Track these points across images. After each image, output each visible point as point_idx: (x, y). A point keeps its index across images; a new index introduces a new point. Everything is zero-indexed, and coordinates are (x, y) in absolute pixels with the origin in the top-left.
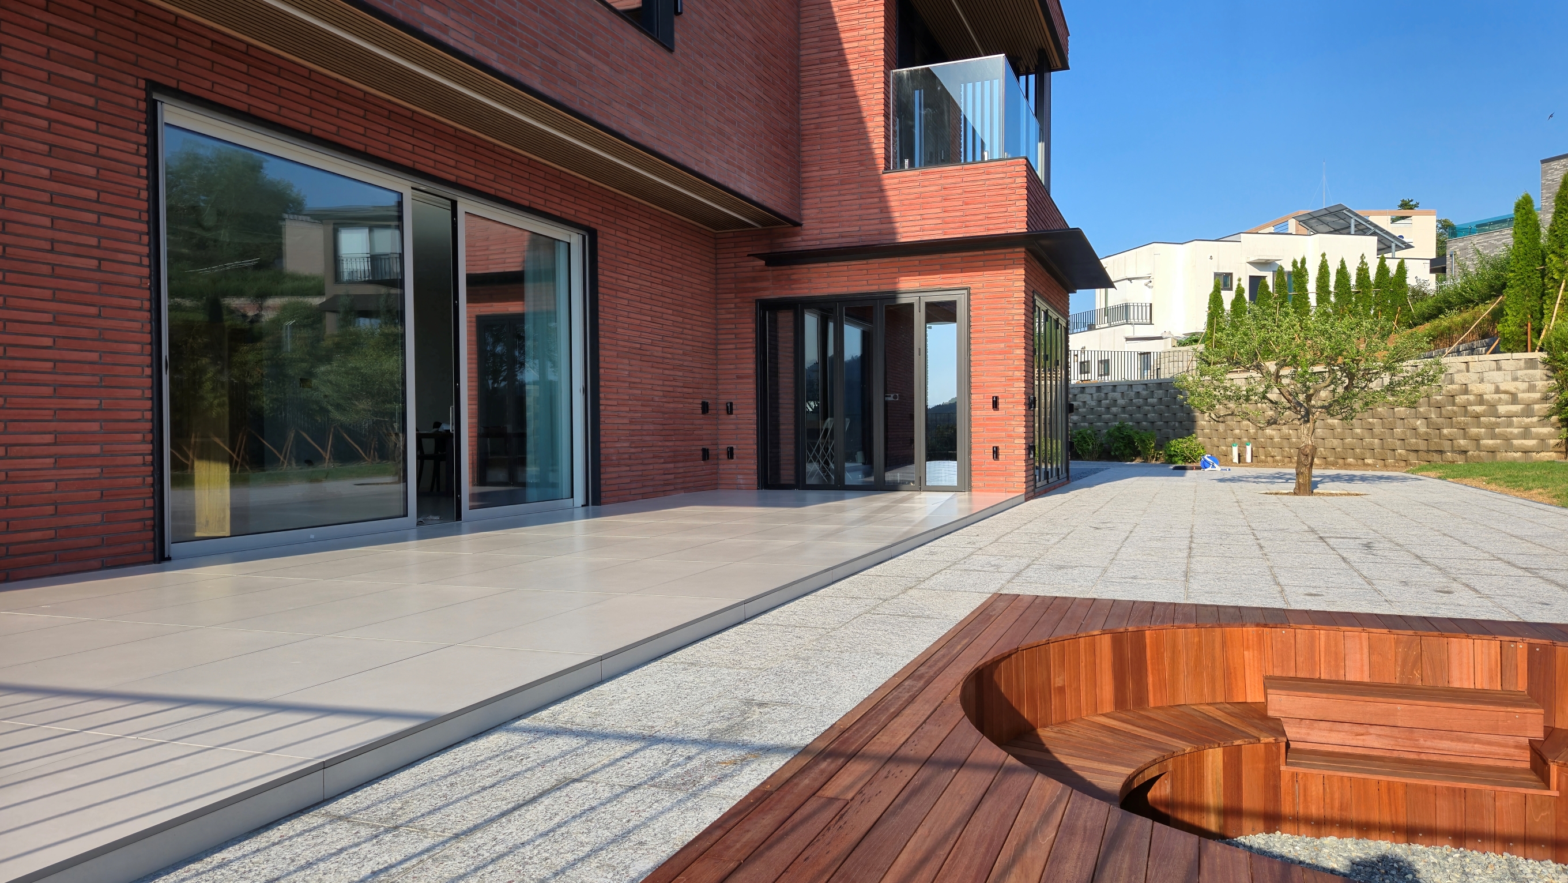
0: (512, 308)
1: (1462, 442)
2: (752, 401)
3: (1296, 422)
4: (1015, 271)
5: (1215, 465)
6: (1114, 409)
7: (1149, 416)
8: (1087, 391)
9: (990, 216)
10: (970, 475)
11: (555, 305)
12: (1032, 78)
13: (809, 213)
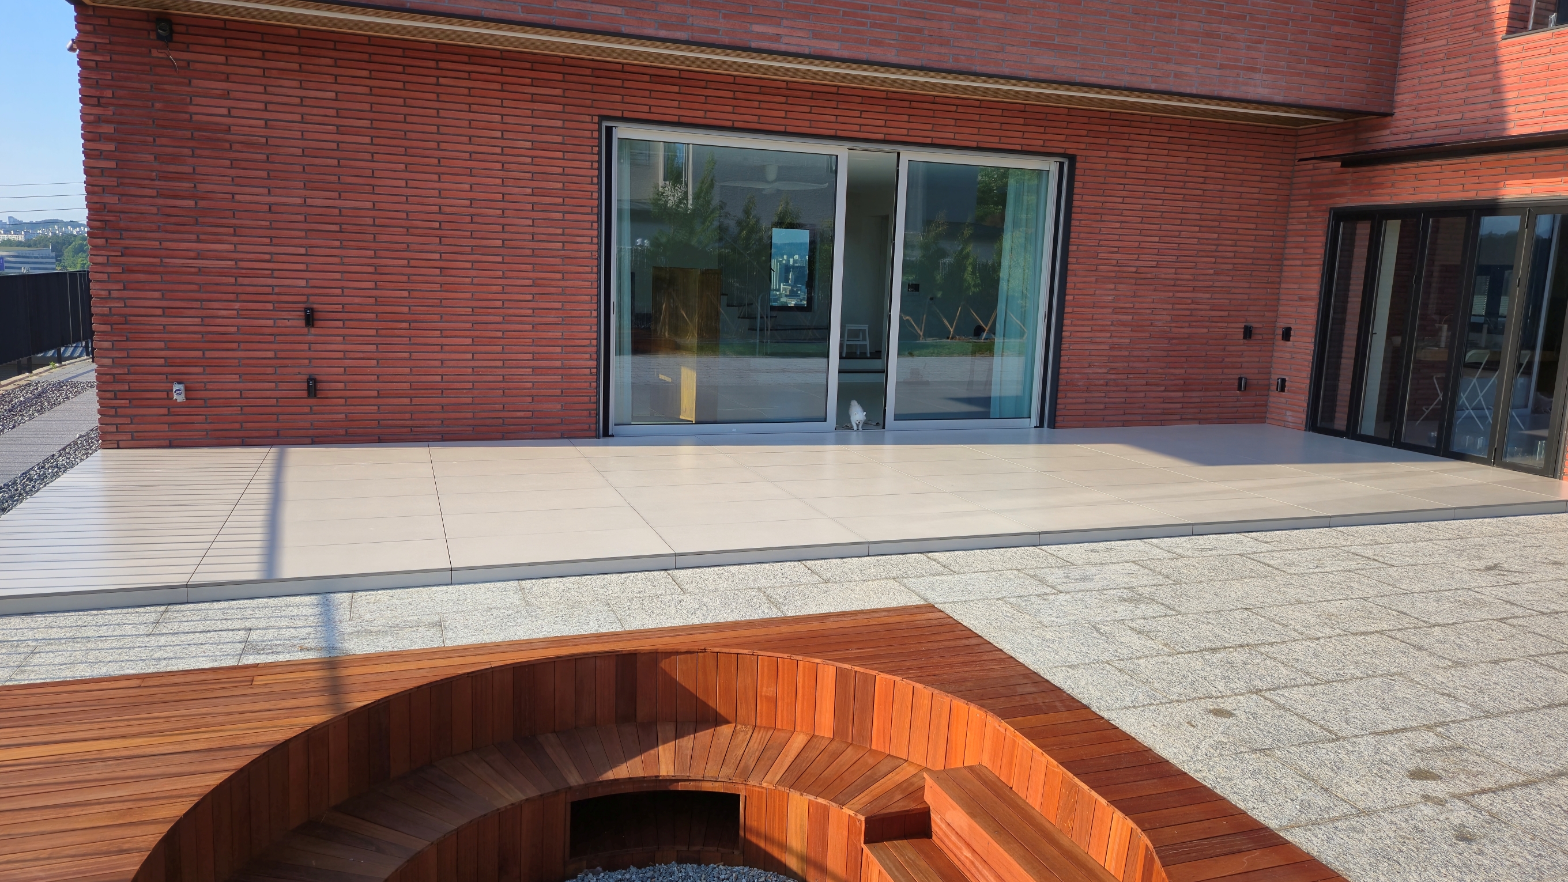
13: (1404, 98)
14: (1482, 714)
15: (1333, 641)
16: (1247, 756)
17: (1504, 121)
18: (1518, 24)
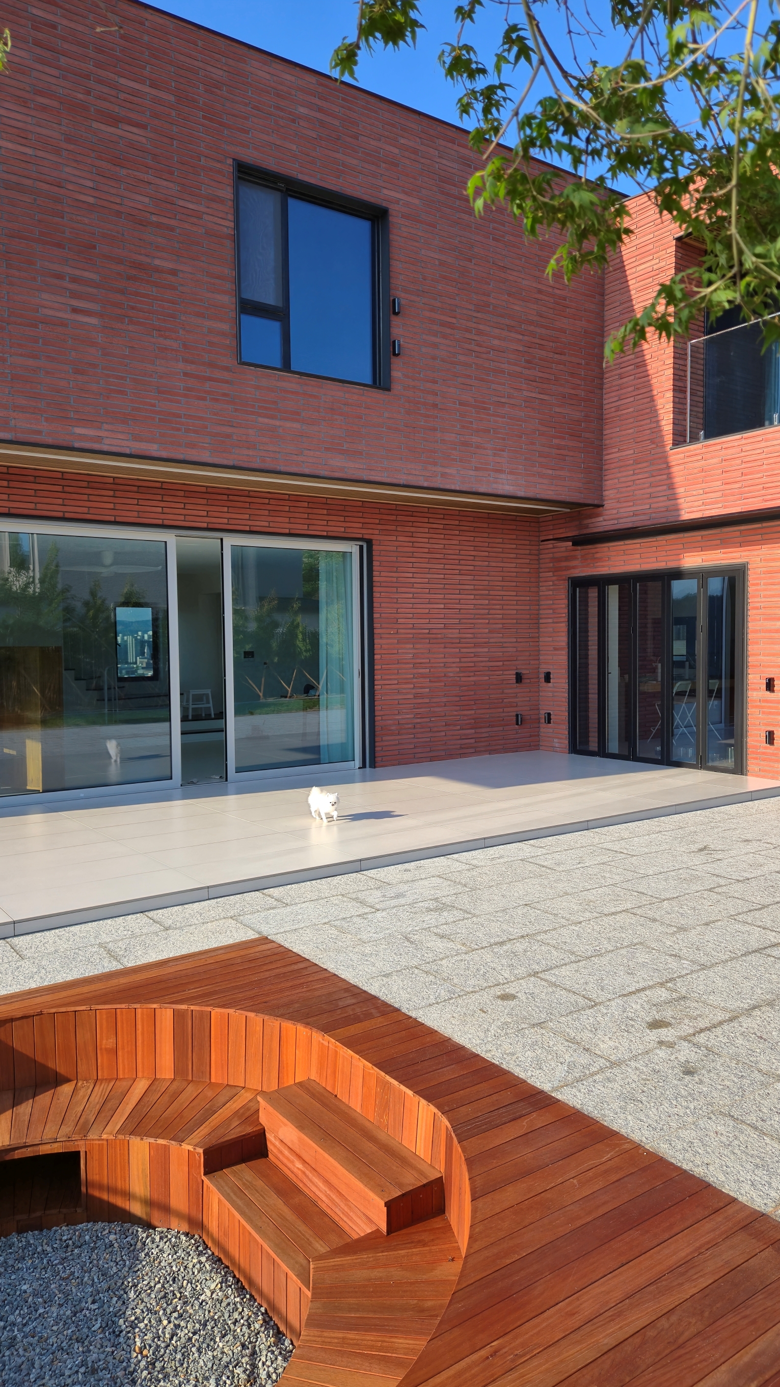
2: (564, 671)
10: (746, 759)
13: (609, 494)
14: (699, 968)
15: (592, 923)
16: (527, 1031)
17: (678, 510)
18: (680, 439)
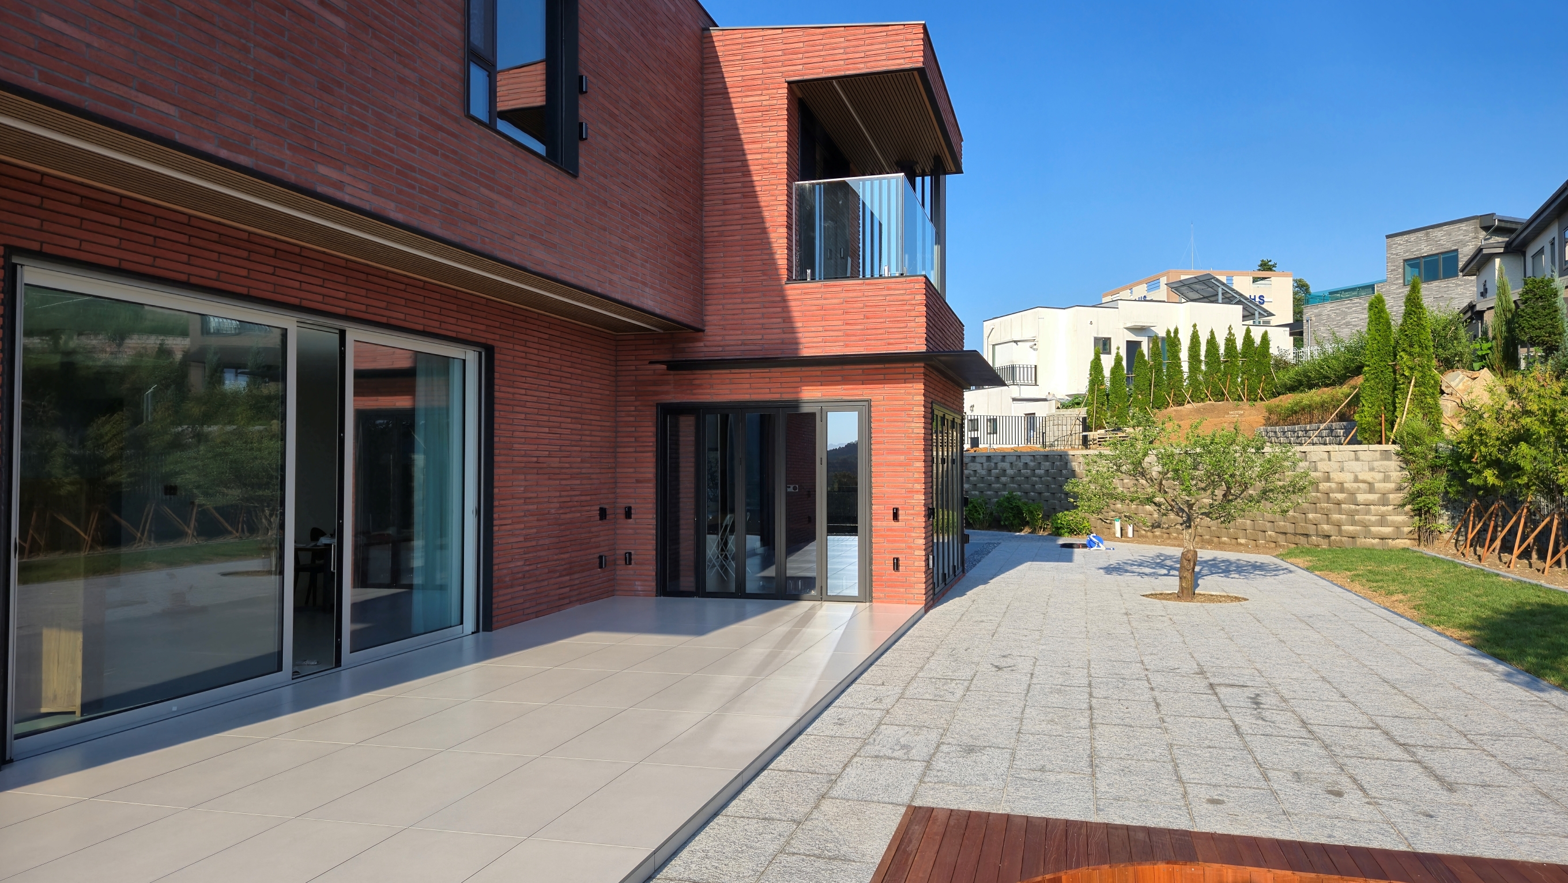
0: (402, 402)
1: (1326, 527)
2: (651, 505)
3: (1178, 526)
4: (915, 385)
5: (1100, 544)
6: (1003, 479)
7: (1036, 486)
8: (977, 460)
9: (891, 330)
10: (871, 586)
11: (448, 400)
12: (928, 179)
13: (712, 319)
17: (798, 345)
18: (791, 278)
